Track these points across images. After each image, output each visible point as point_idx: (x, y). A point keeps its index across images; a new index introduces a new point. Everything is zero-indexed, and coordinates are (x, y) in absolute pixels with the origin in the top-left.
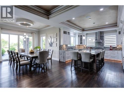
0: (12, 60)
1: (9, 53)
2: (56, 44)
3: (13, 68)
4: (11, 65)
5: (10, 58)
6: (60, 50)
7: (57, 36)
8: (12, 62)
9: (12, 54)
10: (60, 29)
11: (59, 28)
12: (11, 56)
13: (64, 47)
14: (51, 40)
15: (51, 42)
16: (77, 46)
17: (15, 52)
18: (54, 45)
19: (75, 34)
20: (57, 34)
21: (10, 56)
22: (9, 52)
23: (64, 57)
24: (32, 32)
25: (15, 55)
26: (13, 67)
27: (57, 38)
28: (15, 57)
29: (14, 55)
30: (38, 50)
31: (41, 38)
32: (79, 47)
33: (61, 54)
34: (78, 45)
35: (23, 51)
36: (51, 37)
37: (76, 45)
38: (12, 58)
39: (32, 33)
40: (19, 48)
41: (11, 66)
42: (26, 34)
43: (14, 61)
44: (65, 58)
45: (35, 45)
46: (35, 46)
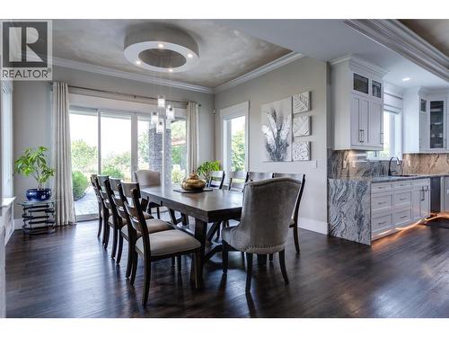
0: (111, 220)
1: (100, 188)
2: (305, 147)
3: (116, 258)
4: (106, 241)
5: (102, 212)
6: (329, 176)
7: (311, 109)
8: (112, 230)
9: (110, 192)
10: (330, 69)
11: (328, 63)
12: (108, 201)
13: (348, 164)
14: (276, 131)
15: (278, 139)
16: (408, 161)
17: (122, 181)
18: (297, 151)
19: (401, 96)
20: (310, 94)
21: (101, 204)
22: (96, 182)
23: (359, 218)
24: (184, 101)
25: (124, 199)
26: (113, 255)
27: (311, 118)
28: (121, 209)
29: (118, 197)
30: (216, 179)
31: (225, 122)
32: (417, 163)
33: (343, 199)
34: (412, 155)
35: (154, 181)
36: (274, 115)
37: (404, 155)
38: (110, 211)
39: (185, 104)
40: (134, 166)
41: (106, 247)
42: (166, 105)
43: (118, 226)
44: (366, 221)
45: (198, 157)
46: (200, 162)
